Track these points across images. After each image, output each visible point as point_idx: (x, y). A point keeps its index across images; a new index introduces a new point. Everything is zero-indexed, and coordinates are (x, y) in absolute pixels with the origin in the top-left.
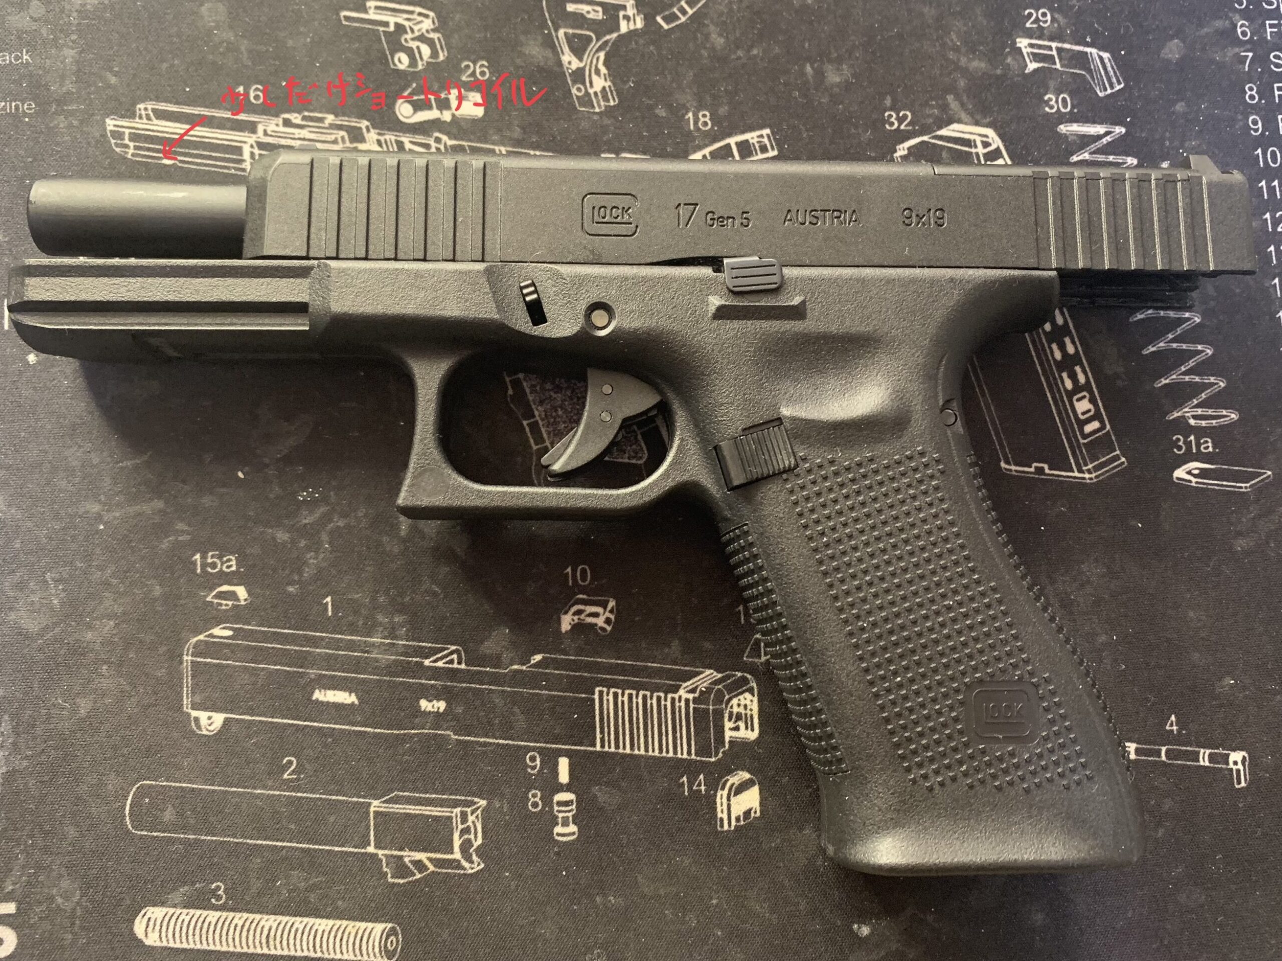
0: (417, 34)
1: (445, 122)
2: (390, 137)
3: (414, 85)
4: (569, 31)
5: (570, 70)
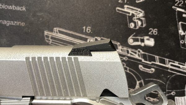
0: (138, 17)
1: (142, 46)
2: (125, 49)
3: (135, 33)
4: (183, 23)
5: (181, 35)
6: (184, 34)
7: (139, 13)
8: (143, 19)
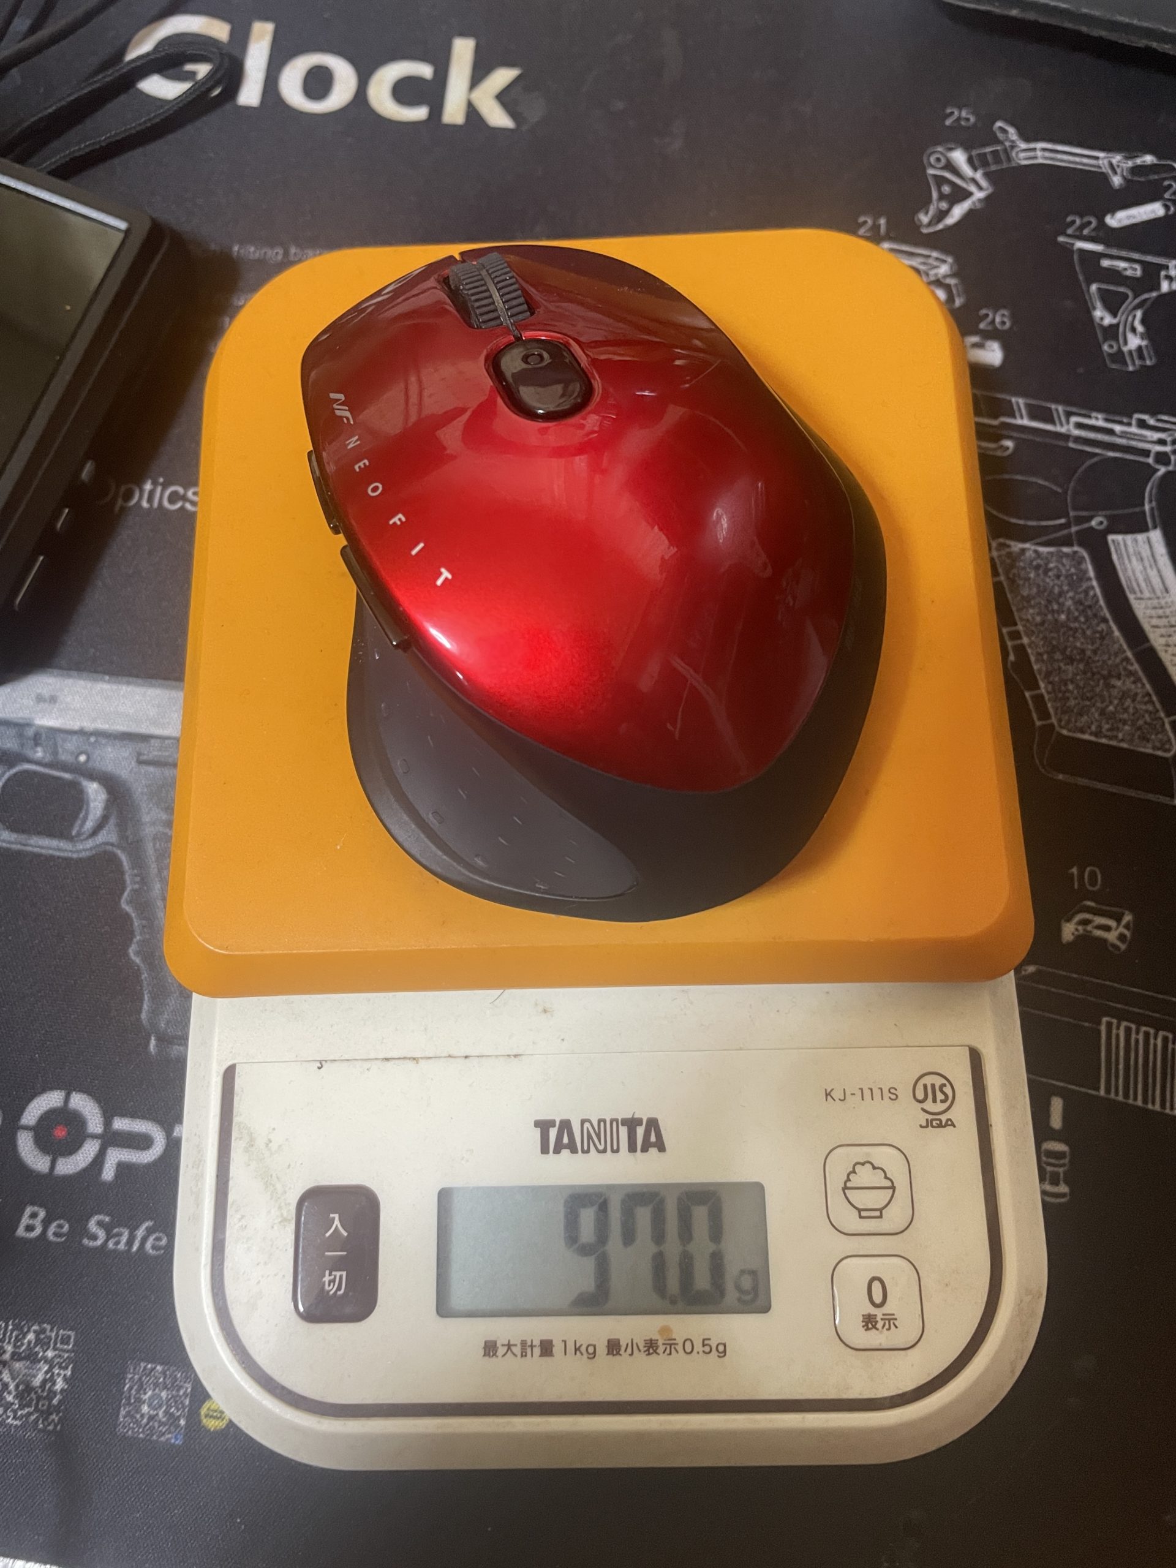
0: (932, 278)
4: (1104, 286)
5: (1101, 326)
6: (1115, 321)
7: (935, 263)
8: (952, 281)
